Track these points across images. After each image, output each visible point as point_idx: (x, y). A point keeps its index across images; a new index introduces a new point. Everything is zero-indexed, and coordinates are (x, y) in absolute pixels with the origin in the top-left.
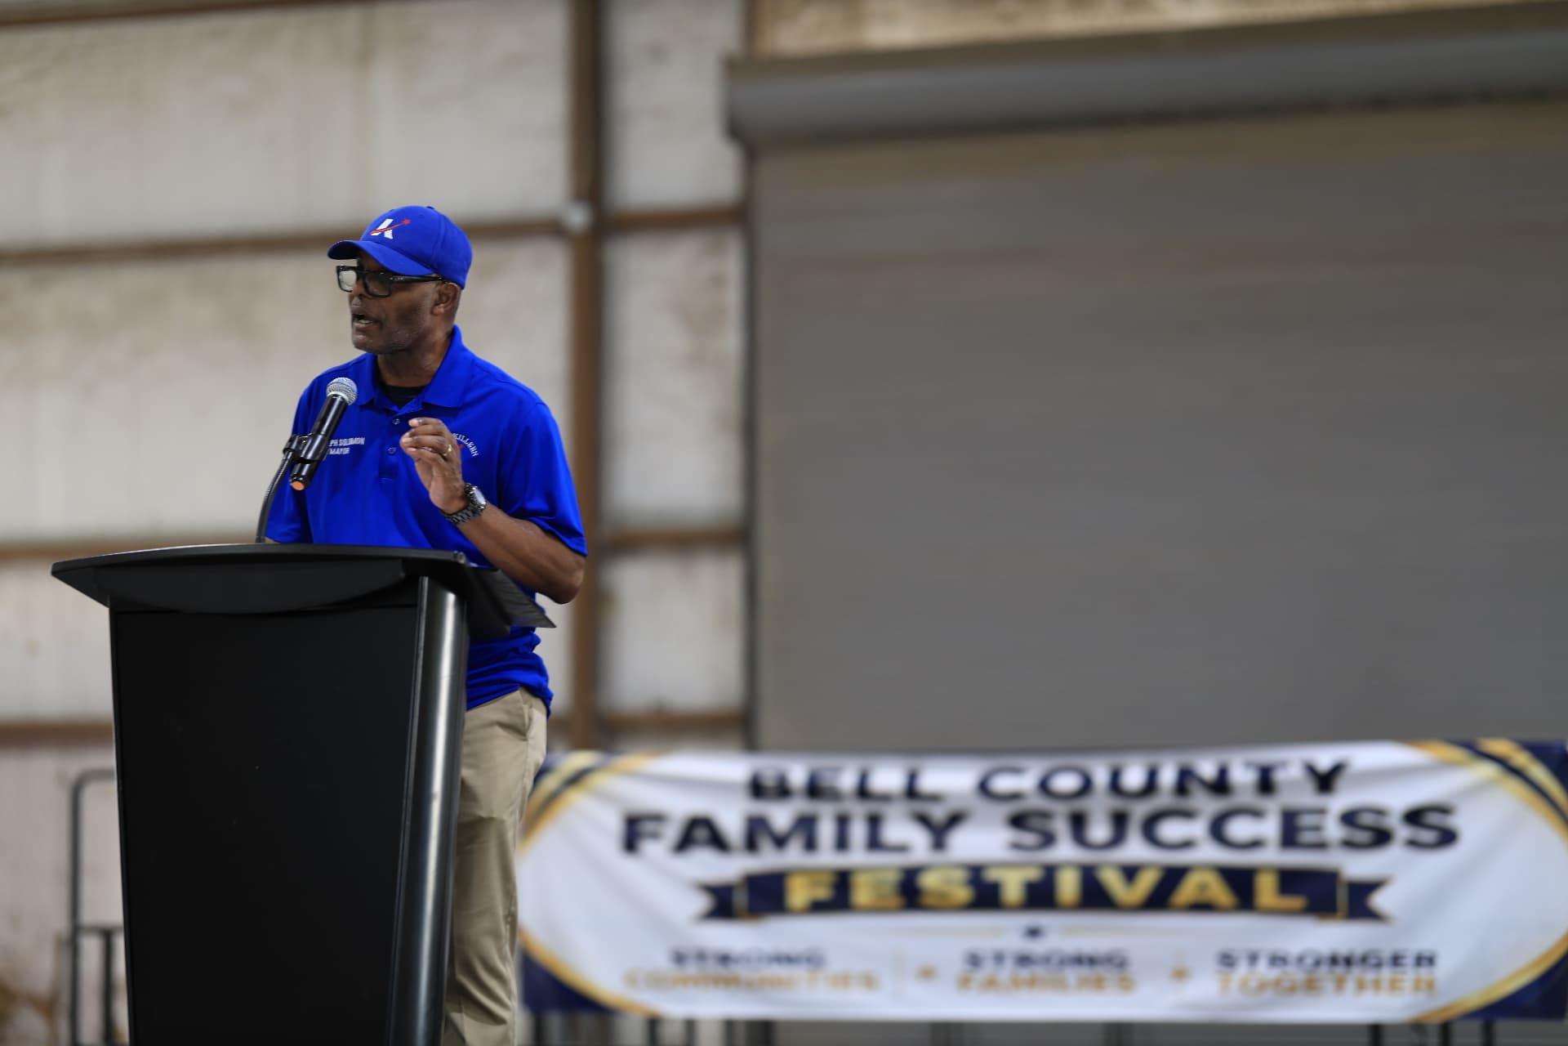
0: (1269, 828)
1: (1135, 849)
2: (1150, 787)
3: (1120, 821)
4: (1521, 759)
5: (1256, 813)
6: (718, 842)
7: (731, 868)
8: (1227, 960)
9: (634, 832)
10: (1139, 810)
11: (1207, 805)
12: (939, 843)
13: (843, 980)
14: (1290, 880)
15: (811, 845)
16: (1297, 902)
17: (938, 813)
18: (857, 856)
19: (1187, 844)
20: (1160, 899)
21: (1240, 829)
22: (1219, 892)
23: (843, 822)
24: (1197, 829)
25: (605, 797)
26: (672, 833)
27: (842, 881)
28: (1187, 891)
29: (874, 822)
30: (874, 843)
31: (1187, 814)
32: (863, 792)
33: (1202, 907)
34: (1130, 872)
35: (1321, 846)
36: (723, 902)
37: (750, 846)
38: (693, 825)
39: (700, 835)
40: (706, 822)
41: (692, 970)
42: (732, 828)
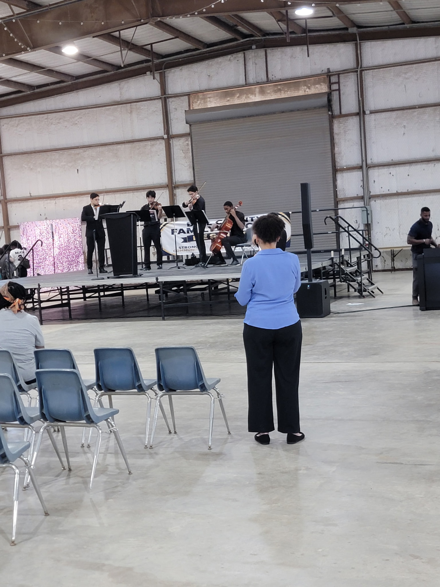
4: (283, 214)
6: (184, 232)
7: (186, 235)
9: (173, 232)
12: (212, 231)
25: (168, 227)
26: (178, 231)
36: (185, 240)
37: (188, 232)
38: (180, 230)
39: (181, 231)
40: (182, 230)
41: (182, 249)
42: (185, 230)
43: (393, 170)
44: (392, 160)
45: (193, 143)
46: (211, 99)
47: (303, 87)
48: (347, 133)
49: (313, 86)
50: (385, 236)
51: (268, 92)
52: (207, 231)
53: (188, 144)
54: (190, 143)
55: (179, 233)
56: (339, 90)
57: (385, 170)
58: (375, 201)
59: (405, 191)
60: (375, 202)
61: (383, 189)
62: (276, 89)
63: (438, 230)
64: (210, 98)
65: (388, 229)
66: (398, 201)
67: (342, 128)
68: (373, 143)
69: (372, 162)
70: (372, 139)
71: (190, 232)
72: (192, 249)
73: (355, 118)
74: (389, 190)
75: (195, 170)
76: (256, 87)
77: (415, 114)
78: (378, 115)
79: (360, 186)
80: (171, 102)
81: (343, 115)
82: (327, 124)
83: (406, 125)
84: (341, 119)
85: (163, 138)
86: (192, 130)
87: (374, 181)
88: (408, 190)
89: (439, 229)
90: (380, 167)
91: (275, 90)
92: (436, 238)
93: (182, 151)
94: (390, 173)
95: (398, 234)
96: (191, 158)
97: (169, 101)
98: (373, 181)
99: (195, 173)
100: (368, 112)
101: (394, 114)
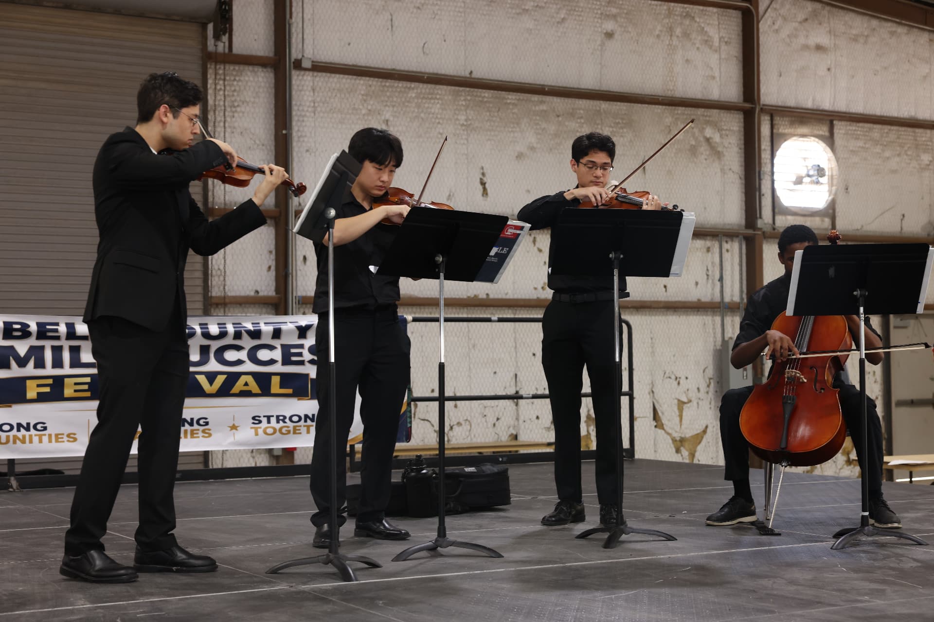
0: (277, 354)
1: (213, 365)
2: (223, 334)
3: (204, 350)
5: (271, 348)
8: (256, 420)
10: (215, 345)
11: (248, 343)
13: (58, 438)
14: (287, 379)
15: (40, 364)
16: (290, 391)
18: (67, 370)
19: (239, 362)
20: (225, 391)
21: (263, 355)
22: (254, 387)
23: (57, 351)
24: (243, 355)
27: (58, 382)
28: (239, 386)
29: (75, 351)
30: (76, 362)
31: (239, 348)
32: (71, 334)
33: (246, 394)
34: (211, 377)
35: (302, 363)
37: (5, 364)
68: (307, 151)
69: (300, 204)
70: (306, 139)
71: (13, 363)
72: (15, 437)
73: (262, 74)
77: (412, 94)
78: (322, 78)
79: (265, 268)
81: (237, 56)
83: (391, 119)
87: (304, 259)
98: (302, 258)
100: (306, 64)
101: (362, 84)
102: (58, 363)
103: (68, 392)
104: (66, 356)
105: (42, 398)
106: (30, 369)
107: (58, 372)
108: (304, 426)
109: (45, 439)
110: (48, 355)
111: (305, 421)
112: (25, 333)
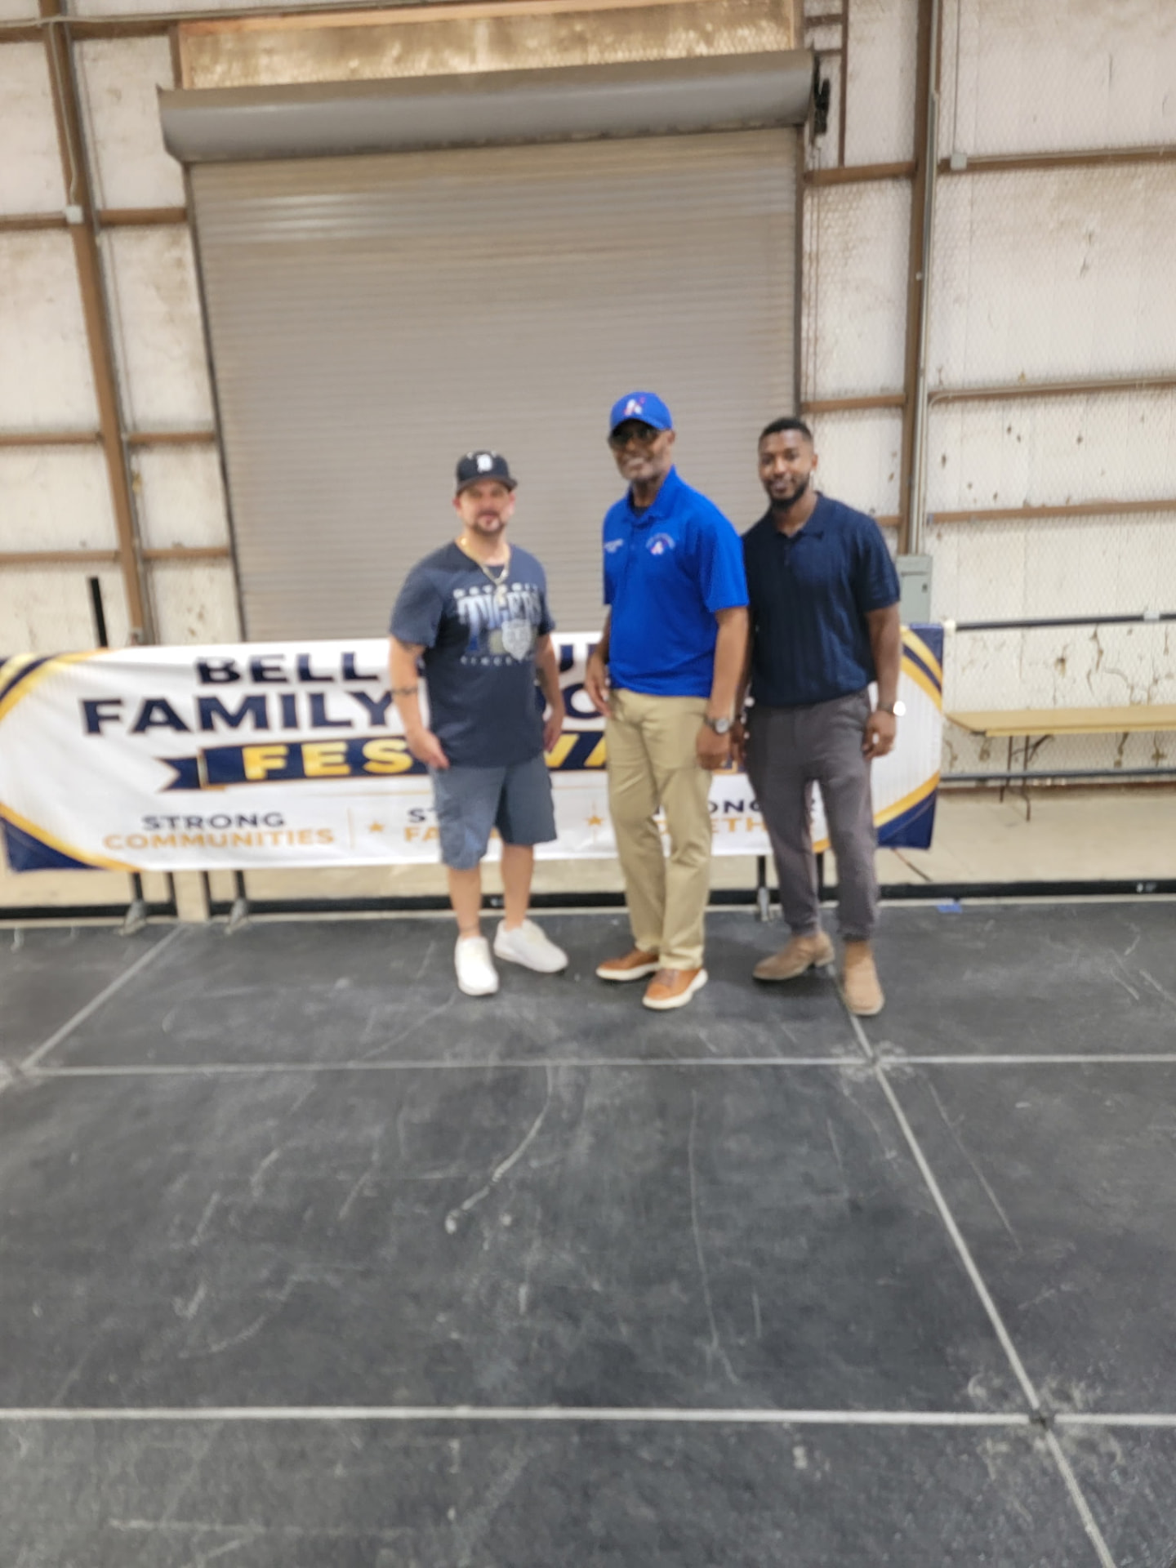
2: (567, 661)
6: (175, 722)
7: (192, 744)
9: (94, 716)
12: (378, 719)
13: (304, 836)
15: (262, 723)
17: (375, 692)
18: (305, 731)
20: (576, 761)
23: (288, 702)
25: (61, 682)
26: (130, 714)
27: (295, 752)
29: (317, 700)
30: (320, 719)
32: (305, 674)
36: (186, 775)
37: (207, 724)
38: (150, 705)
39: (158, 715)
40: (163, 705)
41: (165, 831)
42: (188, 710)
43: (1024, 417)
44: (1023, 375)
45: (205, 254)
46: (276, 59)
47: (683, 36)
48: (854, 252)
49: (725, 34)
50: (964, 669)
51: (532, 43)
52: (347, 724)
53: (179, 263)
54: (189, 256)
55: (143, 724)
56: (843, 52)
57: (989, 418)
58: (939, 536)
59: (1056, 500)
60: (936, 543)
61: (973, 490)
62: (563, 32)
63: (1166, 651)
64: (269, 52)
65: (981, 644)
66: (1026, 537)
67: (837, 231)
68: (955, 301)
69: (941, 382)
70: (955, 284)
71: (218, 721)
72: (237, 838)
73: (893, 193)
74: (995, 496)
75: (221, 374)
76: (474, 21)
77: (1139, 184)
78: (988, 183)
79: (885, 477)
80: (95, 60)
81: (853, 169)
82: (784, 202)
83: (1097, 230)
84: (833, 194)
85: (61, 223)
86: (199, 195)
87: (944, 459)
88: (1068, 500)
89: (1171, 649)
90: (970, 404)
91: (561, 41)
92: (1156, 681)
93: (158, 288)
94: (1009, 430)
95: (1015, 662)
96: (198, 323)
97: (81, 53)
98: (939, 459)
99: (221, 386)
100: (958, 163)
101: (1053, 180)
102: (290, 721)
103: (311, 765)
104: (303, 709)
105: (272, 776)
106: (246, 733)
107: (292, 736)
108: (724, 820)
109: (283, 839)
110: (274, 710)
111: (726, 810)
112: (232, 676)
